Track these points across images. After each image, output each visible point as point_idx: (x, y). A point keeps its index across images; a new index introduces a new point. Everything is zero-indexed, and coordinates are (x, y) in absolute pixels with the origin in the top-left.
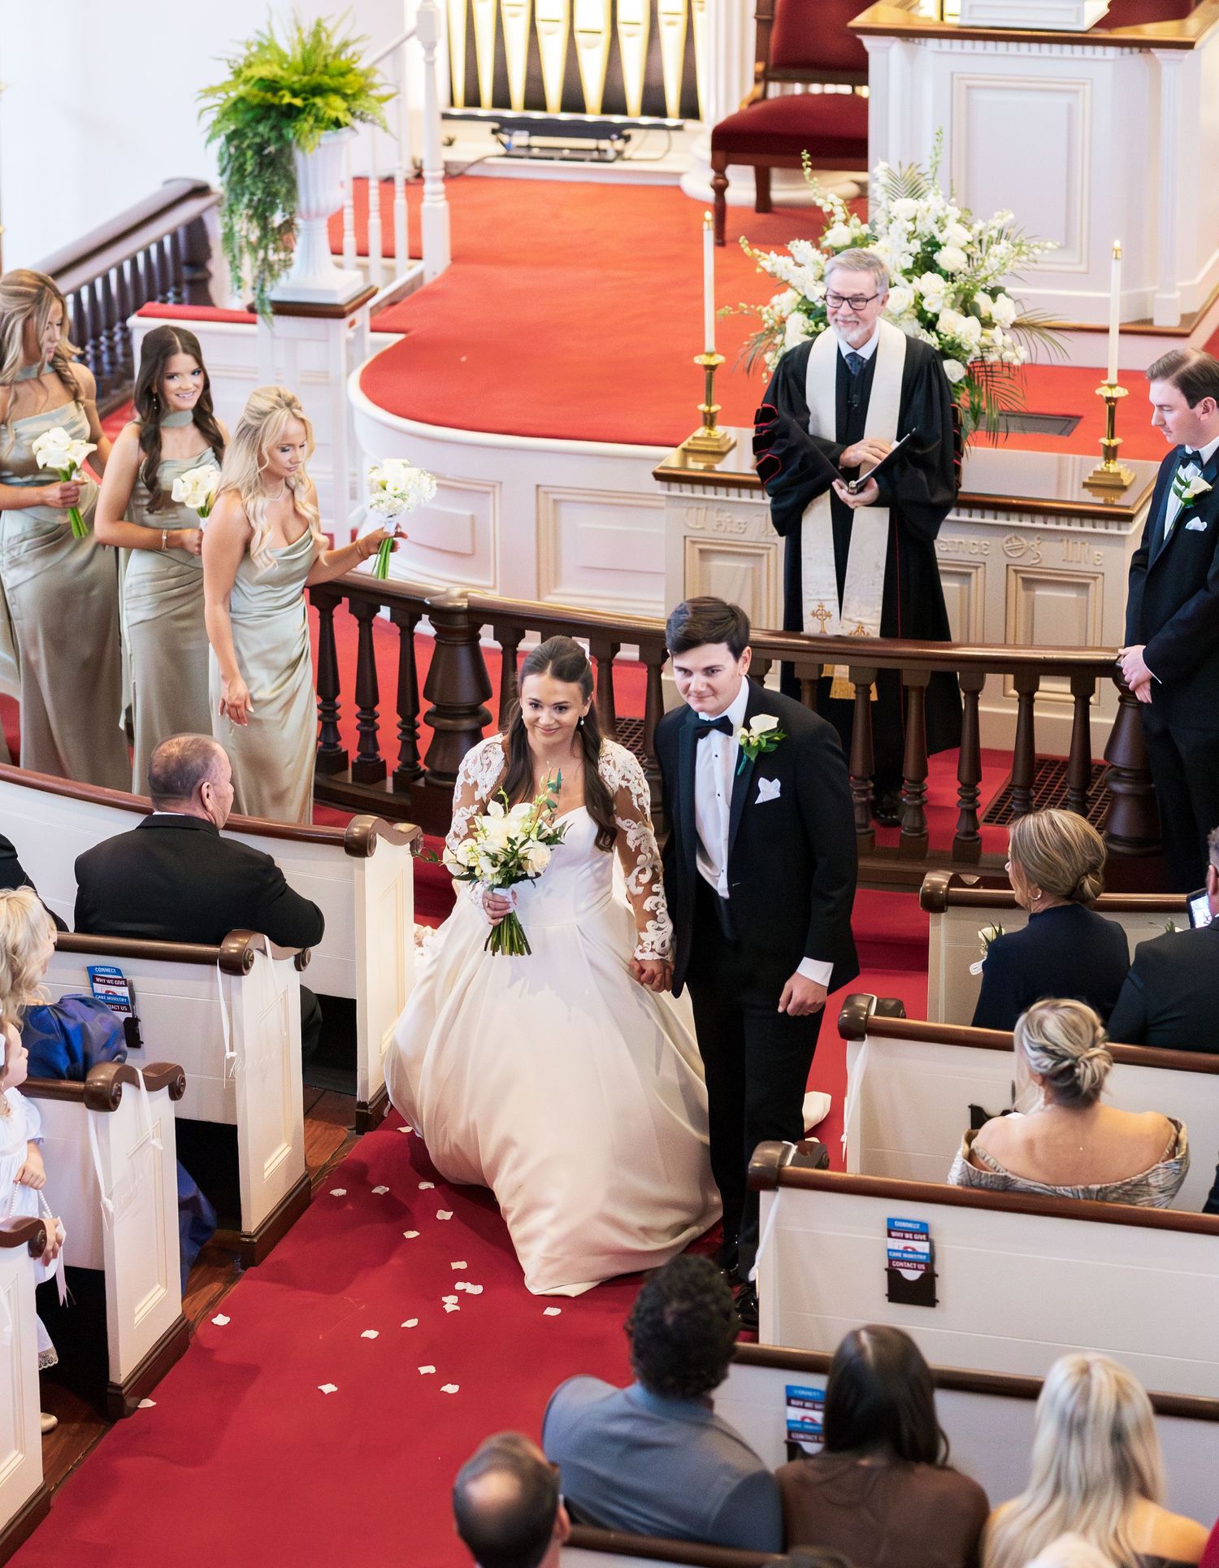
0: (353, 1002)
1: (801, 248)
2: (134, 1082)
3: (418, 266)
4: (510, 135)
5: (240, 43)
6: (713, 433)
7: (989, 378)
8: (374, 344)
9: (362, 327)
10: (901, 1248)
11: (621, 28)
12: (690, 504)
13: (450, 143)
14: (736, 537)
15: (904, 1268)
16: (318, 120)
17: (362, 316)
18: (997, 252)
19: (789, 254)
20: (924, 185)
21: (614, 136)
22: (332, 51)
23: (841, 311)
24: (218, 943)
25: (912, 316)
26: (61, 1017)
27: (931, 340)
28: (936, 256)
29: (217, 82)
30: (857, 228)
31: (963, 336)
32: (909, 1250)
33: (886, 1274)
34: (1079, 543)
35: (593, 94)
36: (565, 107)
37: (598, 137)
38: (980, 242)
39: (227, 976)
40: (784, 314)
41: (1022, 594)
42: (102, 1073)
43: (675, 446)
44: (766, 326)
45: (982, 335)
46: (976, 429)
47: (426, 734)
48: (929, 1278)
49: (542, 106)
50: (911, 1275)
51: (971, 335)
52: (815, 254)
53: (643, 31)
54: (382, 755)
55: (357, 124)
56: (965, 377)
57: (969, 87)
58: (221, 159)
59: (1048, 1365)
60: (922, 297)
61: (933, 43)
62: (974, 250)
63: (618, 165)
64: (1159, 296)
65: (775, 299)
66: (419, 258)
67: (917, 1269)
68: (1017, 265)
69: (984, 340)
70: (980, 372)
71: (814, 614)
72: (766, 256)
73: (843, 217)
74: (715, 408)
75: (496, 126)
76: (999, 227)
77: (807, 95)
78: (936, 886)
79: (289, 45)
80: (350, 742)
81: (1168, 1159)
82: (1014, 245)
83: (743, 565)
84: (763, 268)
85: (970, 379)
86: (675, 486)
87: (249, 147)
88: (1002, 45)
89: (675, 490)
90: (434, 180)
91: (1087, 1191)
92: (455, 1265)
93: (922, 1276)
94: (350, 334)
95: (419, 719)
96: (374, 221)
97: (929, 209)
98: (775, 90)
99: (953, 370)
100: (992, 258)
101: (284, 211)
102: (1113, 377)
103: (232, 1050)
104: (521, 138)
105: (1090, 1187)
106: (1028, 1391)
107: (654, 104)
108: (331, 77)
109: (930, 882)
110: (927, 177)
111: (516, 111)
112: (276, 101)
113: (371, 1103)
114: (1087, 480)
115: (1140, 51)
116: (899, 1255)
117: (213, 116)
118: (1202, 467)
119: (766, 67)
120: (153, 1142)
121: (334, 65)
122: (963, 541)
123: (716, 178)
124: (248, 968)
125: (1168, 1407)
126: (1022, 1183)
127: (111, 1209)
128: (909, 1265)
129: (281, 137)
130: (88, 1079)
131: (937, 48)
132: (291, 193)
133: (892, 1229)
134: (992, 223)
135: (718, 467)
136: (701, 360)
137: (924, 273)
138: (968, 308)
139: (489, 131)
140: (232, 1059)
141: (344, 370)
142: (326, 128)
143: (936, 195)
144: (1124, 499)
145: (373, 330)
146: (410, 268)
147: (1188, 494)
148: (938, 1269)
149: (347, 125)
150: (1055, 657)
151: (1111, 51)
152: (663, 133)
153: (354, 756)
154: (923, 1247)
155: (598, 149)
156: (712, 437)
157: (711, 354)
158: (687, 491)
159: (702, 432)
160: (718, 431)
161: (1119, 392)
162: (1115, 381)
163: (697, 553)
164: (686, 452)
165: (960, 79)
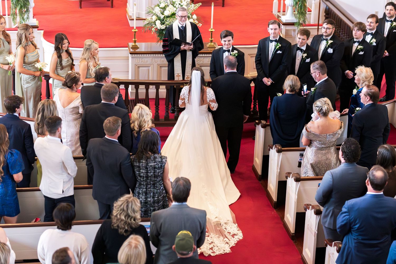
8: (42, 32)
12: (135, 58)
14: (146, 63)
71: (177, 76)
74: (136, 39)
83: (146, 68)
86: (133, 55)
89: (134, 56)
135: (136, 51)
136: (133, 30)
156: (135, 45)
157: (135, 29)
158: (136, 55)
159: (134, 44)
160: (137, 44)
161: (213, 30)
162: (212, 28)
163: (137, 67)
164: (131, 48)
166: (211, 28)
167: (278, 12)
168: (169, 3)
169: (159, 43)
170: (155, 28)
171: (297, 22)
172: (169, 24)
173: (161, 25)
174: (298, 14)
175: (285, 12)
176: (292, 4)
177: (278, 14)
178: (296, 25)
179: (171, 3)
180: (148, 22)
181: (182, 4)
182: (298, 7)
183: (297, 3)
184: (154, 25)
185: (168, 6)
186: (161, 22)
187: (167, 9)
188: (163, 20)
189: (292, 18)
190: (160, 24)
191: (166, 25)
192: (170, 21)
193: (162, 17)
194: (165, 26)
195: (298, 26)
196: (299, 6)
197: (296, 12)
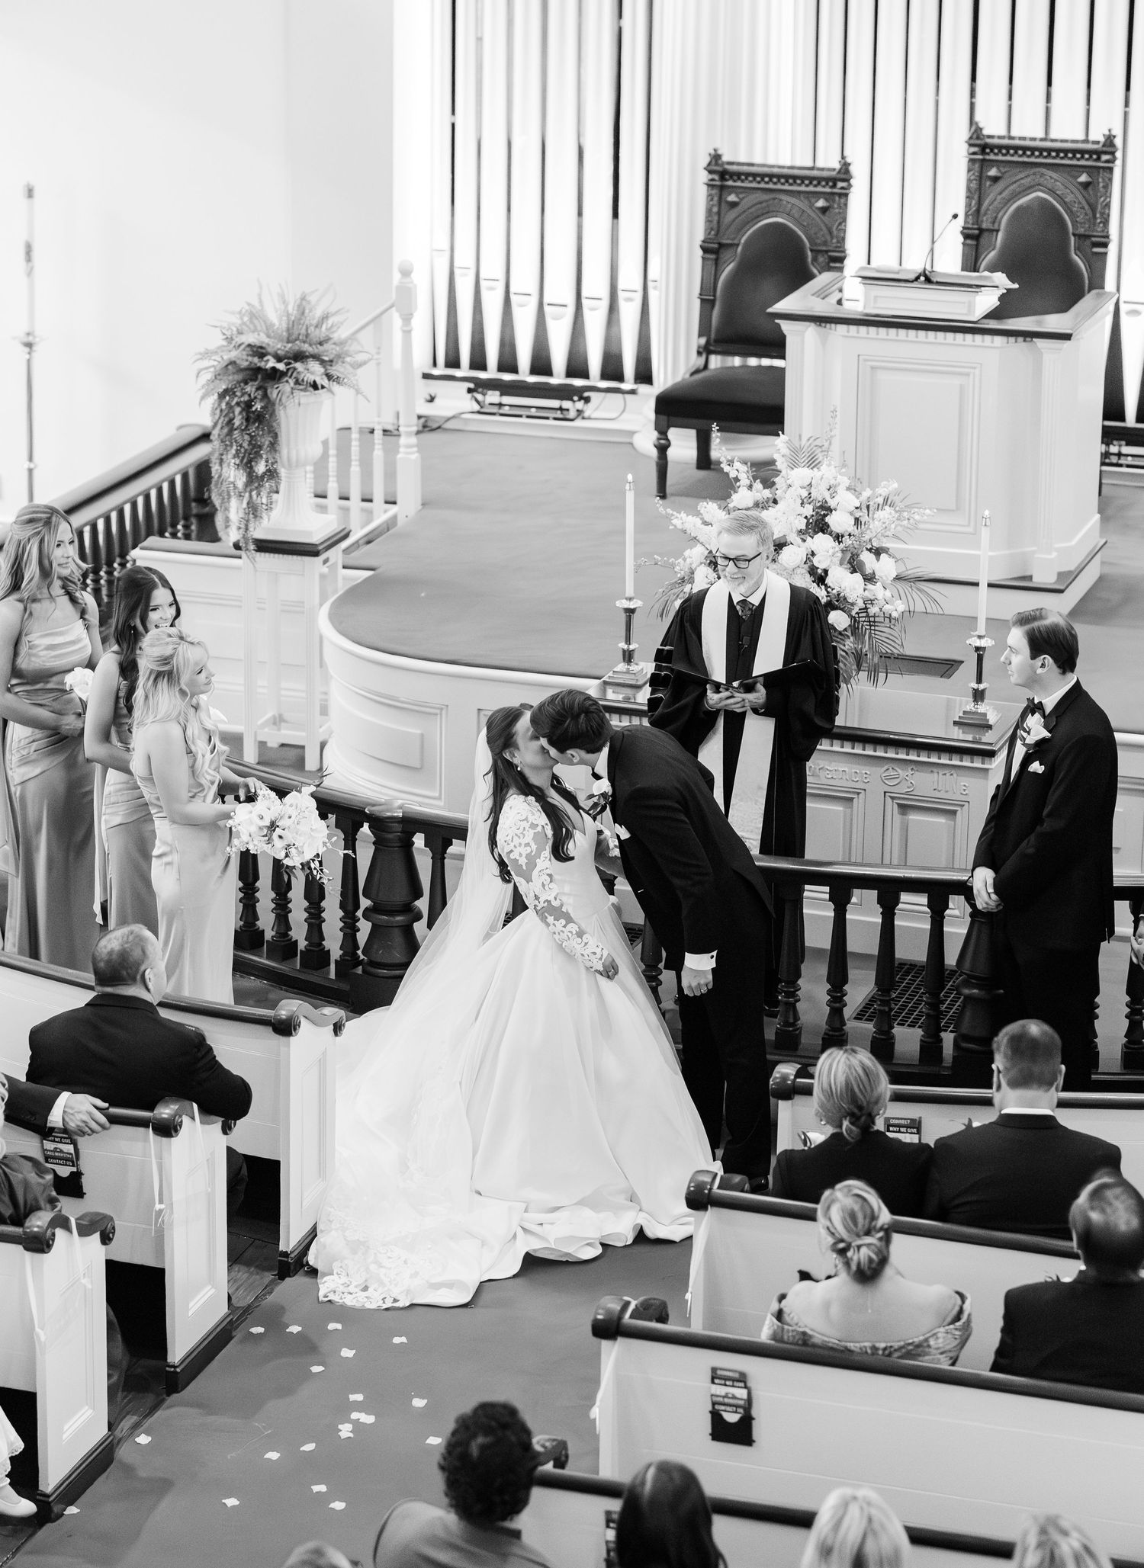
0: (278, 1163)
1: (710, 509)
2: (68, 1229)
3: (393, 510)
4: (484, 395)
5: (233, 313)
6: (631, 668)
7: (873, 628)
8: (345, 578)
9: (335, 564)
10: (723, 1394)
11: (585, 302)
13: (432, 399)
15: (725, 1411)
16: (297, 382)
17: (336, 554)
18: (882, 517)
19: (698, 514)
20: (820, 457)
21: (576, 398)
22: (314, 322)
23: (728, 569)
24: (151, 1108)
25: (804, 571)
26: (6, 1169)
27: (821, 593)
28: (827, 519)
29: (212, 347)
30: (761, 493)
31: (848, 590)
32: (730, 1396)
33: (709, 1415)
34: (948, 775)
35: (559, 360)
36: (534, 370)
37: (562, 398)
38: (868, 507)
39: (159, 1138)
40: (694, 566)
41: (898, 817)
42: (39, 1218)
43: (599, 678)
44: (679, 575)
45: (865, 590)
46: (858, 673)
47: (364, 928)
48: (747, 1421)
49: (514, 370)
50: (732, 1418)
51: (855, 589)
52: (722, 515)
53: (604, 304)
54: (327, 944)
55: (335, 387)
56: (850, 626)
57: (872, 368)
58: (213, 414)
59: (822, 1498)
60: (813, 554)
61: (842, 328)
62: (862, 514)
63: (579, 423)
64: (1036, 556)
65: (687, 553)
66: (394, 503)
67: (736, 1412)
68: (899, 528)
69: (867, 594)
70: (863, 622)
72: (678, 515)
73: (748, 482)
74: (633, 646)
75: (472, 386)
76: (884, 494)
77: (744, 367)
78: (784, 1078)
79: (276, 318)
80: (299, 933)
81: (949, 1324)
82: (896, 512)
84: (675, 526)
85: (855, 628)
87: (238, 404)
88: (902, 332)
90: (408, 434)
91: (874, 1348)
92: (353, 1397)
93: (741, 1419)
94: (325, 569)
95: (359, 913)
96: (355, 469)
97: (822, 478)
98: (716, 362)
99: (838, 619)
100: (876, 523)
101: (267, 461)
102: (981, 629)
103: (161, 1202)
104: (493, 397)
105: (877, 1345)
106: (803, 1520)
107: (612, 370)
108: (311, 345)
109: (779, 1072)
110: (824, 448)
111: (491, 373)
112: (262, 364)
113: (292, 1252)
114: (957, 719)
115: (1025, 341)
116: (721, 1399)
117: (208, 376)
118: (1044, 716)
119: (708, 343)
120: (83, 1281)
121: (316, 334)
122: (846, 769)
123: (659, 439)
124: (176, 1131)
125: (920, 1538)
126: (818, 1339)
127: (43, 1338)
128: (728, 1409)
129: (265, 396)
130: (27, 1224)
131: (846, 333)
132: (273, 446)
133: (715, 1376)
134: (879, 491)
135: (633, 699)
136: (622, 603)
137: (816, 533)
138: (854, 565)
139: (465, 391)
140: (161, 1211)
141: (317, 601)
142: (305, 390)
143: (829, 465)
144: (988, 737)
145: (344, 567)
146: (386, 511)
147: (1031, 739)
148: (754, 1413)
149: (323, 387)
150: (913, 876)
151: (999, 340)
152: (619, 396)
153: (302, 944)
154: (742, 1393)
155: (561, 409)
156: (628, 672)
157: (631, 599)
159: (621, 667)
161: (984, 643)
162: (983, 633)
164: (607, 684)
165: (866, 360)
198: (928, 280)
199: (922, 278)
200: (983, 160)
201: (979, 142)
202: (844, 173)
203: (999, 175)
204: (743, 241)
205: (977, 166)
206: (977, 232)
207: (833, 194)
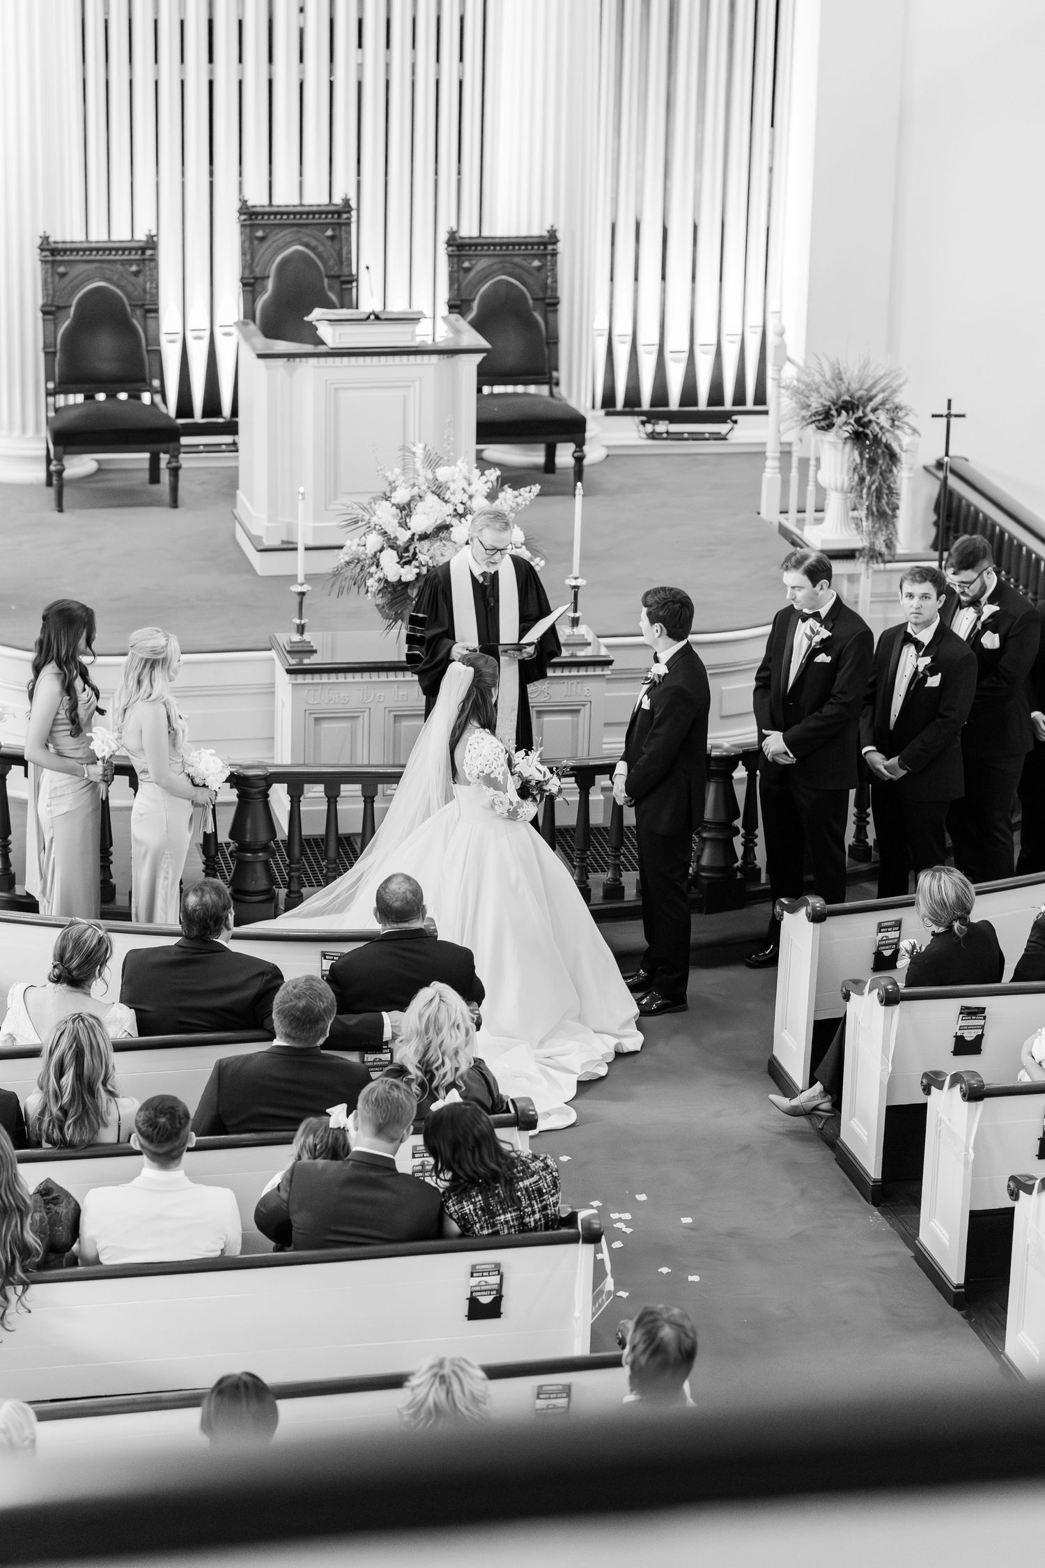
6: (301, 638)
12: (307, 688)
14: (344, 706)
33: (1039, 1142)
34: (575, 683)
57: (336, 389)
61: (313, 361)
74: (305, 620)
83: (344, 725)
86: (299, 676)
88: (361, 359)
89: (300, 679)
102: (576, 572)
115: (448, 357)
119: (55, 385)
123: (57, 466)
131: (316, 365)
135: (306, 661)
136: (296, 588)
147: (817, 638)
151: (434, 358)
156: (304, 641)
157: (302, 584)
158: (308, 679)
159: (296, 638)
160: (307, 636)
161: (579, 582)
162: (577, 575)
163: (313, 720)
164: (289, 652)
165: (331, 384)
166: (571, 573)
167: (781, 512)
168: (424, 487)
169: (395, 631)
170: (376, 577)
171: (864, 549)
172: (430, 561)
173: (399, 566)
174: (867, 518)
175: (822, 511)
176: (846, 484)
177: (782, 518)
178: (861, 559)
179: (429, 488)
180: (347, 559)
181: (471, 490)
182: (868, 494)
183: (862, 479)
184: (373, 569)
185: (420, 497)
186: (401, 557)
187: (420, 507)
188: (407, 550)
189: (845, 533)
190: (398, 563)
191: (417, 567)
192: (432, 551)
193: (403, 537)
194: (417, 571)
195: (868, 563)
196: (869, 488)
197: (862, 513)
198: (377, 318)
199: (372, 317)
200: (251, 226)
201: (245, 211)
202: (151, 244)
203: (265, 234)
204: (75, 302)
205: (248, 230)
206: (252, 281)
207: (144, 260)
